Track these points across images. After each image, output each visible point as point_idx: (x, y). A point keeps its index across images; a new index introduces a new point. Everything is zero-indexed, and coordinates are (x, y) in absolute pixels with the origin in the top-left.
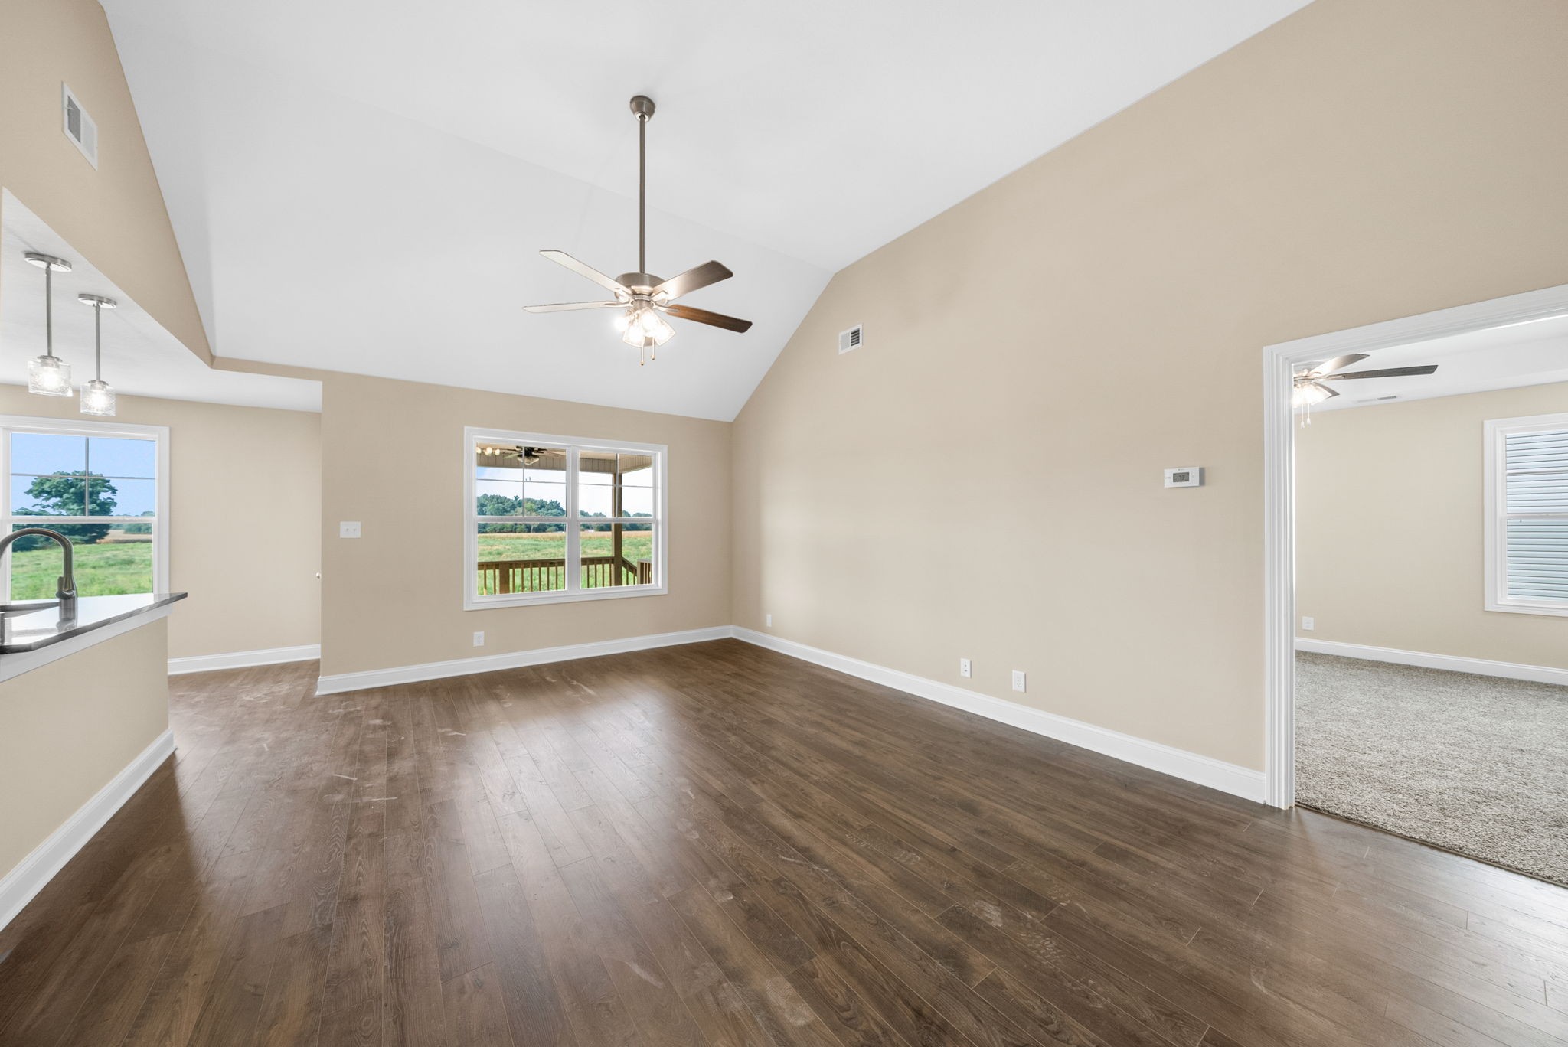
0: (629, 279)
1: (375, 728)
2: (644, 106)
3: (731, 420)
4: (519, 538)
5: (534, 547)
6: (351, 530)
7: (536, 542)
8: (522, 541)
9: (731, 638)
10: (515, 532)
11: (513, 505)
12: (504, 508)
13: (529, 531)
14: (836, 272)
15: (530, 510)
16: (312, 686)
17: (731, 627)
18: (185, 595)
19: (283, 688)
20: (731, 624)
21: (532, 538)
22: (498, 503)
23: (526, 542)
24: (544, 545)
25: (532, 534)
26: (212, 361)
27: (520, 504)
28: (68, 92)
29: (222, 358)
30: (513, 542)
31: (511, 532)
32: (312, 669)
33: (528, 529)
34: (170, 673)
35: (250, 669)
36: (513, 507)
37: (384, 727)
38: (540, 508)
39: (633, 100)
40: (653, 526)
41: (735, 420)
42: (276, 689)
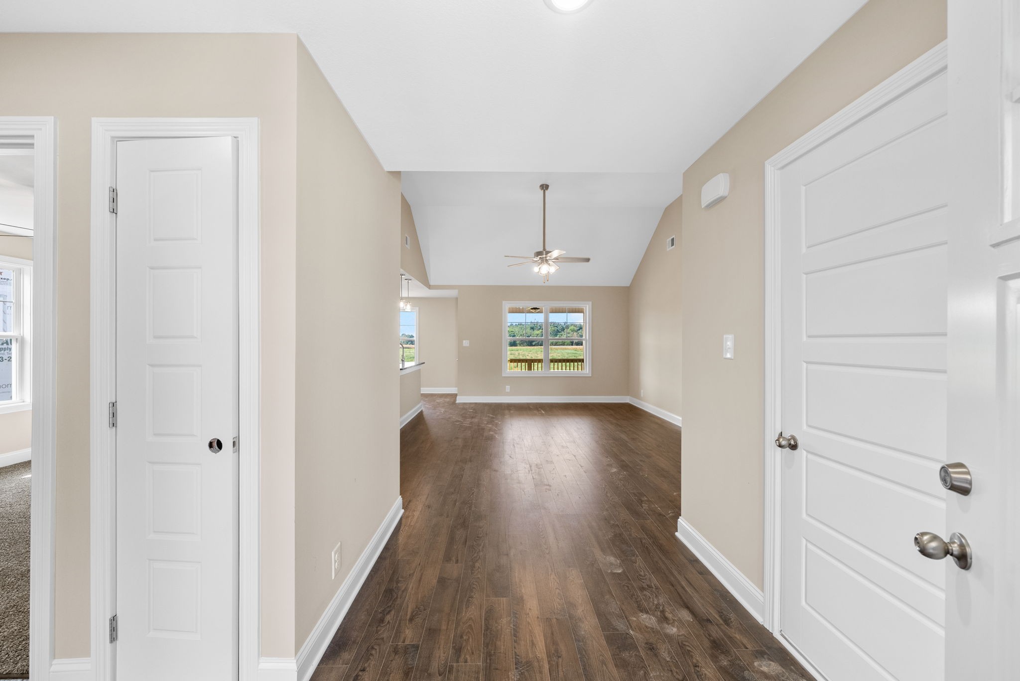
0: (538, 254)
1: (470, 412)
2: (545, 187)
3: (628, 285)
4: (566, 349)
5: (573, 355)
6: (466, 343)
7: (575, 352)
8: (567, 351)
9: (627, 403)
10: (564, 345)
11: (563, 328)
12: (557, 330)
13: (572, 345)
14: (666, 206)
15: (573, 331)
16: (455, 400)
17: (629, 397)
18: (424, 363)
19: (448, 400)
20: (628, 395)
21: (573, 349)
22: (554, 327)
23: (569, 351)
24: (580, 354)
25: (574, 347)
26: (429, 287)
27: (567, 327)
28: (406, 235)
29: (433, 285)
30: (563, 351)
31: (562, 345)
32: (456, 395)
33: (572, 344)
34: (421, 393)
35: (439, 394)
36: (563, 330)
37: (472, 412)
38: (579, 330)
39: (540, 186)
40: (584, 342)
41: (631, 284)
42: (446, 400)
